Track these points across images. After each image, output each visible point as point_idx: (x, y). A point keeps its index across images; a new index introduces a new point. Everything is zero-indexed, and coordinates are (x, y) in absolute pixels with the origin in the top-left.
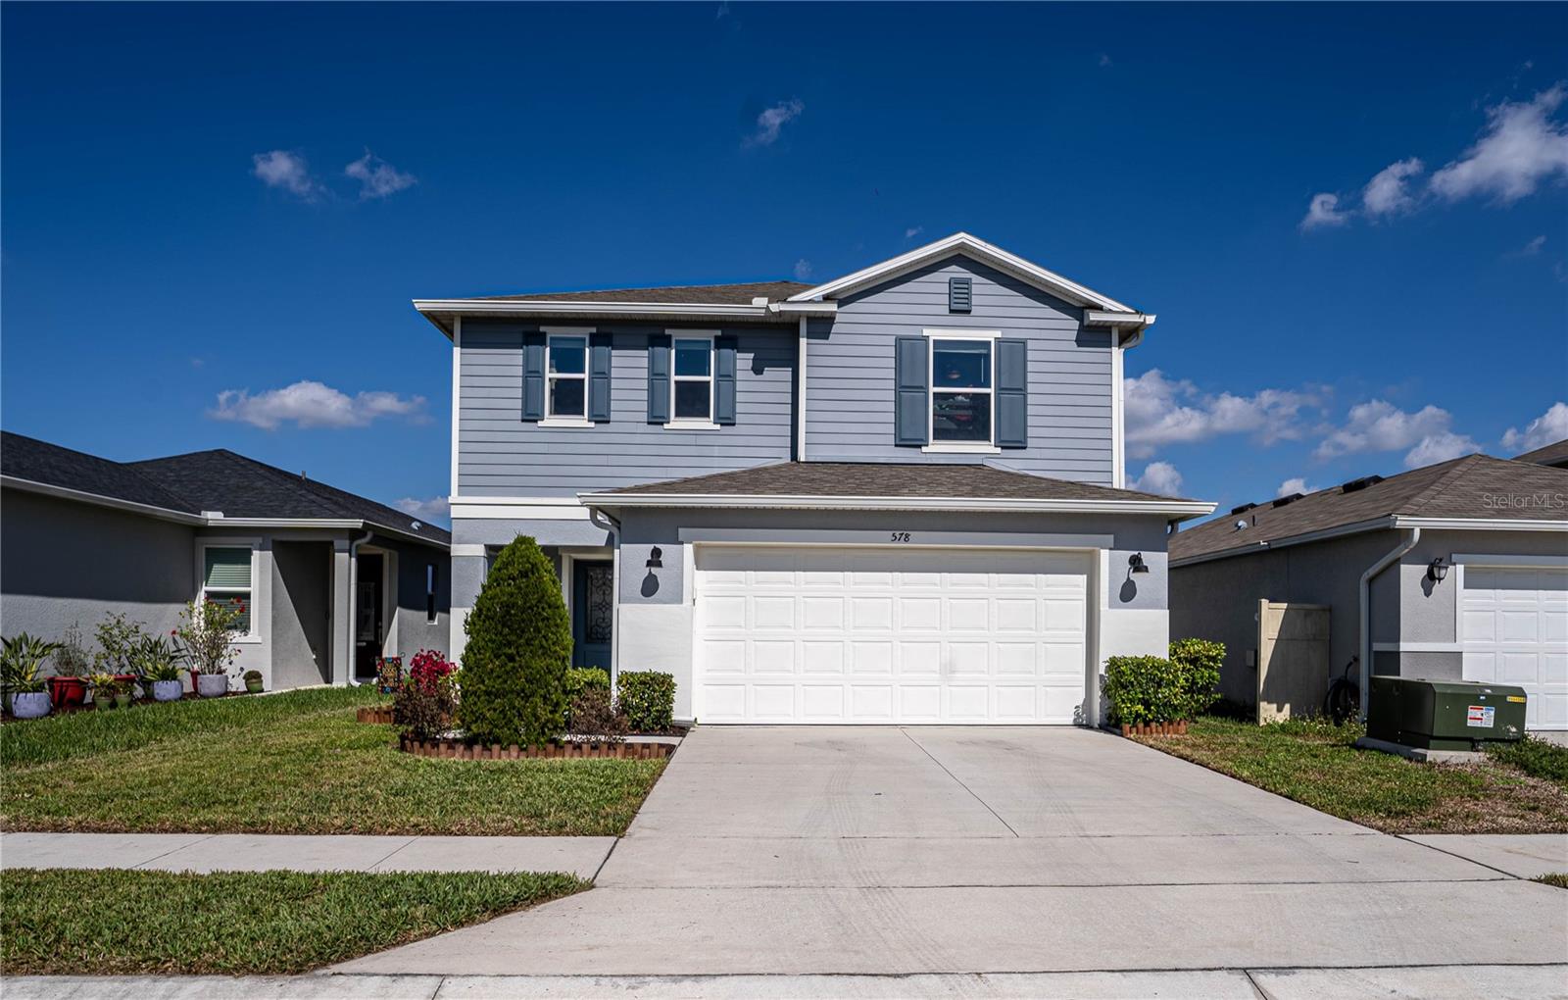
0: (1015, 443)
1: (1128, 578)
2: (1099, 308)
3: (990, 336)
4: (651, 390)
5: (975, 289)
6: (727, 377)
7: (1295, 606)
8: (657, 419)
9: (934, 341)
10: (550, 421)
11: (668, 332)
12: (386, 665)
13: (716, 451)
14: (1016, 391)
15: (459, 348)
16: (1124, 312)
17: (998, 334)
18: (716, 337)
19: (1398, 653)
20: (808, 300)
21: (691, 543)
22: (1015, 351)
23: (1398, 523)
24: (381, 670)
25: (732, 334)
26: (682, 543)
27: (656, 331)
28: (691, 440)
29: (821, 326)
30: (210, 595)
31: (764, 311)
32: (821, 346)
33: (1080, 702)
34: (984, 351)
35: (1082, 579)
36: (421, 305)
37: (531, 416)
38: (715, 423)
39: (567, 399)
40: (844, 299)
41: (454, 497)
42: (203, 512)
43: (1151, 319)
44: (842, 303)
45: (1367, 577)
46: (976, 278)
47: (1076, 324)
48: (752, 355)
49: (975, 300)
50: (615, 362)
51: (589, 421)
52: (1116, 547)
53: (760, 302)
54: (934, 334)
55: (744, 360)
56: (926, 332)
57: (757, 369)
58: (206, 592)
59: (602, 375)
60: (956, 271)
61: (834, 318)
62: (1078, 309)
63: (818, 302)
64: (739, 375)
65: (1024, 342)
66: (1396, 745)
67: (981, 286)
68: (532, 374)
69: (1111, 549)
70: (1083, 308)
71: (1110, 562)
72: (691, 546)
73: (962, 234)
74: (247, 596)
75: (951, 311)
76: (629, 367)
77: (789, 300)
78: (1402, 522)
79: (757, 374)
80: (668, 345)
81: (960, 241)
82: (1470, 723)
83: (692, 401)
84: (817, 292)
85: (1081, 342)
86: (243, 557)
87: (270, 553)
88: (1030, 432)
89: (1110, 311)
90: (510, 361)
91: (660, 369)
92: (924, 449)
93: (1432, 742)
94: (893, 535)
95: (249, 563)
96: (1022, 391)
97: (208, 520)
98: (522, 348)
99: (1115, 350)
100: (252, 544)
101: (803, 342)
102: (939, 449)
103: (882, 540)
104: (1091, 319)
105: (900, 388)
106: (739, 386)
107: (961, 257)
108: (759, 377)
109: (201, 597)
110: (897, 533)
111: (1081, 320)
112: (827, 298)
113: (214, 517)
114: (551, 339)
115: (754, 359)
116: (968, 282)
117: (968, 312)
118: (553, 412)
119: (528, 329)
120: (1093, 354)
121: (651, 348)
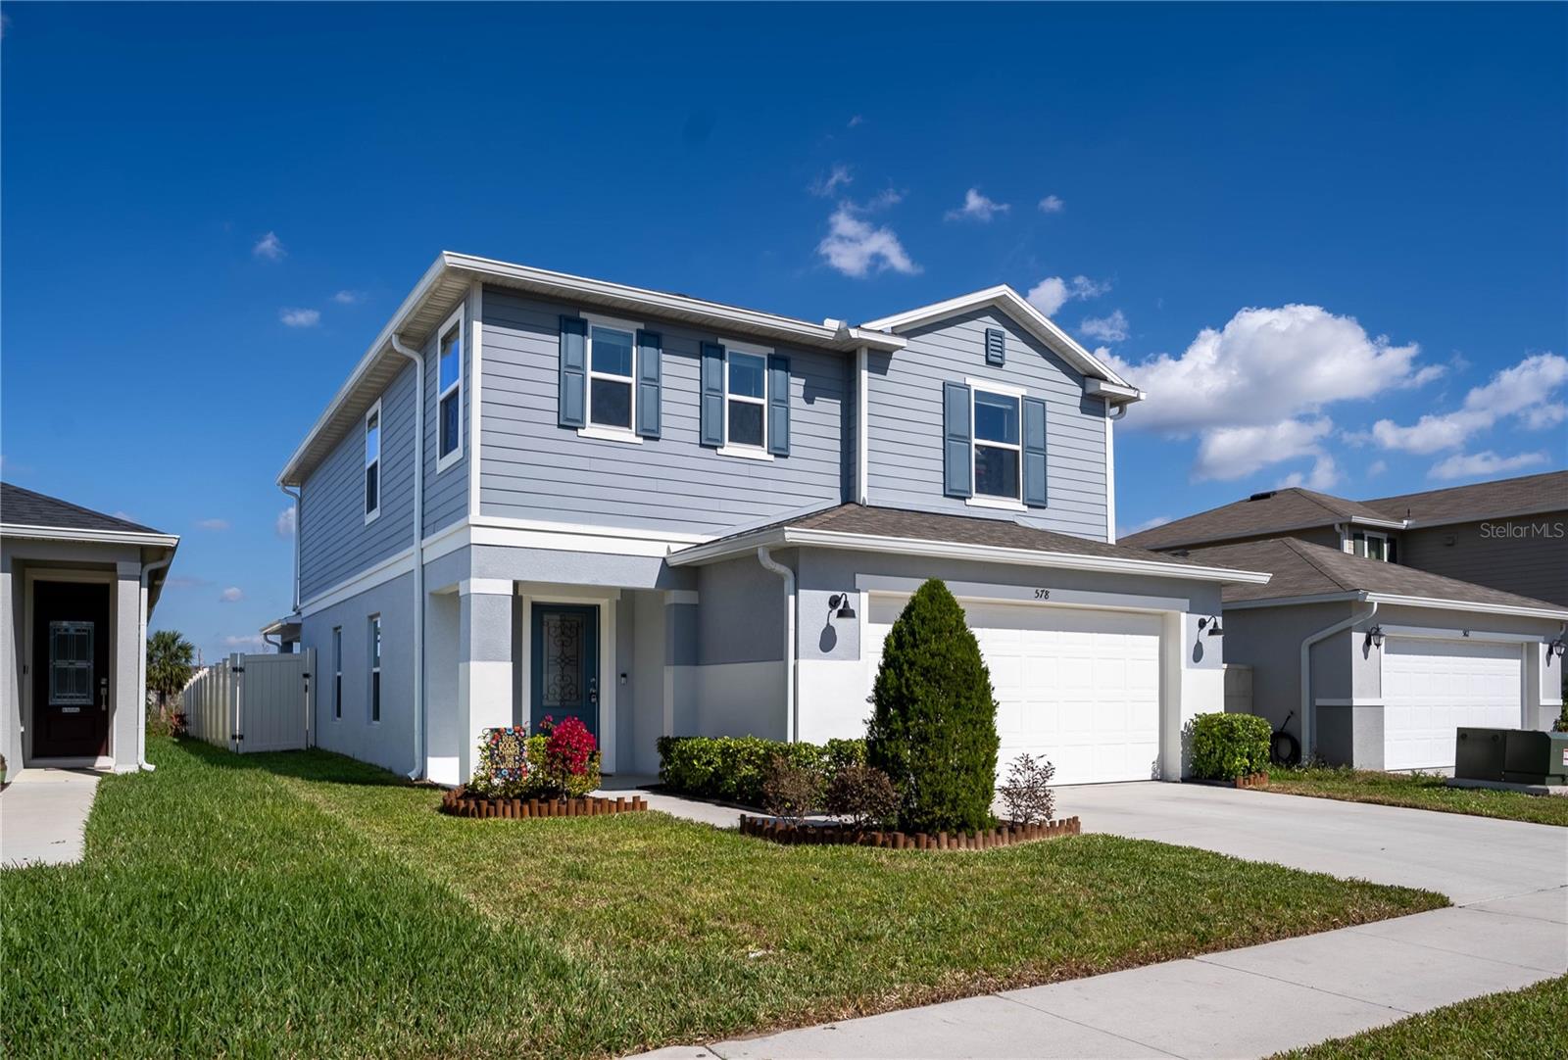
0: (1038, 503)
1: (1199, 640)
2: (1105, 379)
3: (1017, 392)
4: (703, 406)
5: (1008, 344)
6: (781, 401)
7: (1233, 666)
8: (710, 443)
9: (975, 391)
10: (593, 430)
11: (721, 341)
12: (505, 738)
13: (770, 486)
14: (1038, 450)
15: (481, 323)
16: (1122, 386)
17: (1024, 391)
18: (769, 355)
19: (1350, 708)
20: (877, 330)
21: (866, 591)
22: (1037, 408)
23: (1368, 597)
24: (497, 745)
25: (787, 353)
26: (859, 591)
27: (709, 339)
28: (744, 469)
29: (880, 358)
31: (833, 334)
32: (882, 383)
33: (1155, 758)
34: (1009, 407)
35: (1155, 640)
37: (569, 423)
38: (769, 451)
39: (612, 406)
40: (911, 332)
41: (475, 515)
44: (904, 337)
45: (1311, 642)
46: (1008, 334)
47: (1079, 391)
48: (802, 382)
49: (1008, 355)
50: (665, 368)
51: (636, 435)
52: (1189, 610)
53: (832, 324)
54: (977, 384)
55: (797, 386)
56: (969, 381)
57: (809, 398)
59: (653, 381)
60: (989, 322)
61: (891, 353)
62: (1082, 377)
63: (888, 334)
64: (793, 402)
65: (1043, 402)
66: (1502, 784)
67: (1013, 343)
68: (569, 369)
69: (1187, 612)
70: (1086, 376)
71: (1186, 625)
72: (866, 595)
73: (1004, 287)
75: (988, 362)
76: (680, 377)
77: (865, 326)
78: (1369, 598)
79: (808, 403)
80: (722, 357)
81: (1002, 293)
82: (1564, 763)
83: (747, 425)
84: (886, 323)
85: (1084, 409)
88: (1050, 493)
89: (1113, 383)
91: (715, 383)
92: (968, 502)
93: (1548, 779)
94: (1036, 592)
96: (1043, 451)
98: (557, 335)
99: (1108, 419)
101: (865, 374)
103: (1023, 596)
104: (1102, 388)
105: (947, 436)
106: (793, 414)
107: (992, 309)
108: (810, 406)
110: (1038, 589)
111: (1083, 387)
112: (895, 331)
114: (594, 329)
115: (805, 386)
116: (1001, 335)
117: (1000, 365)
118: (597, 418)
119: (568, 312)
120: (1090, 422)
121: (703, 358)
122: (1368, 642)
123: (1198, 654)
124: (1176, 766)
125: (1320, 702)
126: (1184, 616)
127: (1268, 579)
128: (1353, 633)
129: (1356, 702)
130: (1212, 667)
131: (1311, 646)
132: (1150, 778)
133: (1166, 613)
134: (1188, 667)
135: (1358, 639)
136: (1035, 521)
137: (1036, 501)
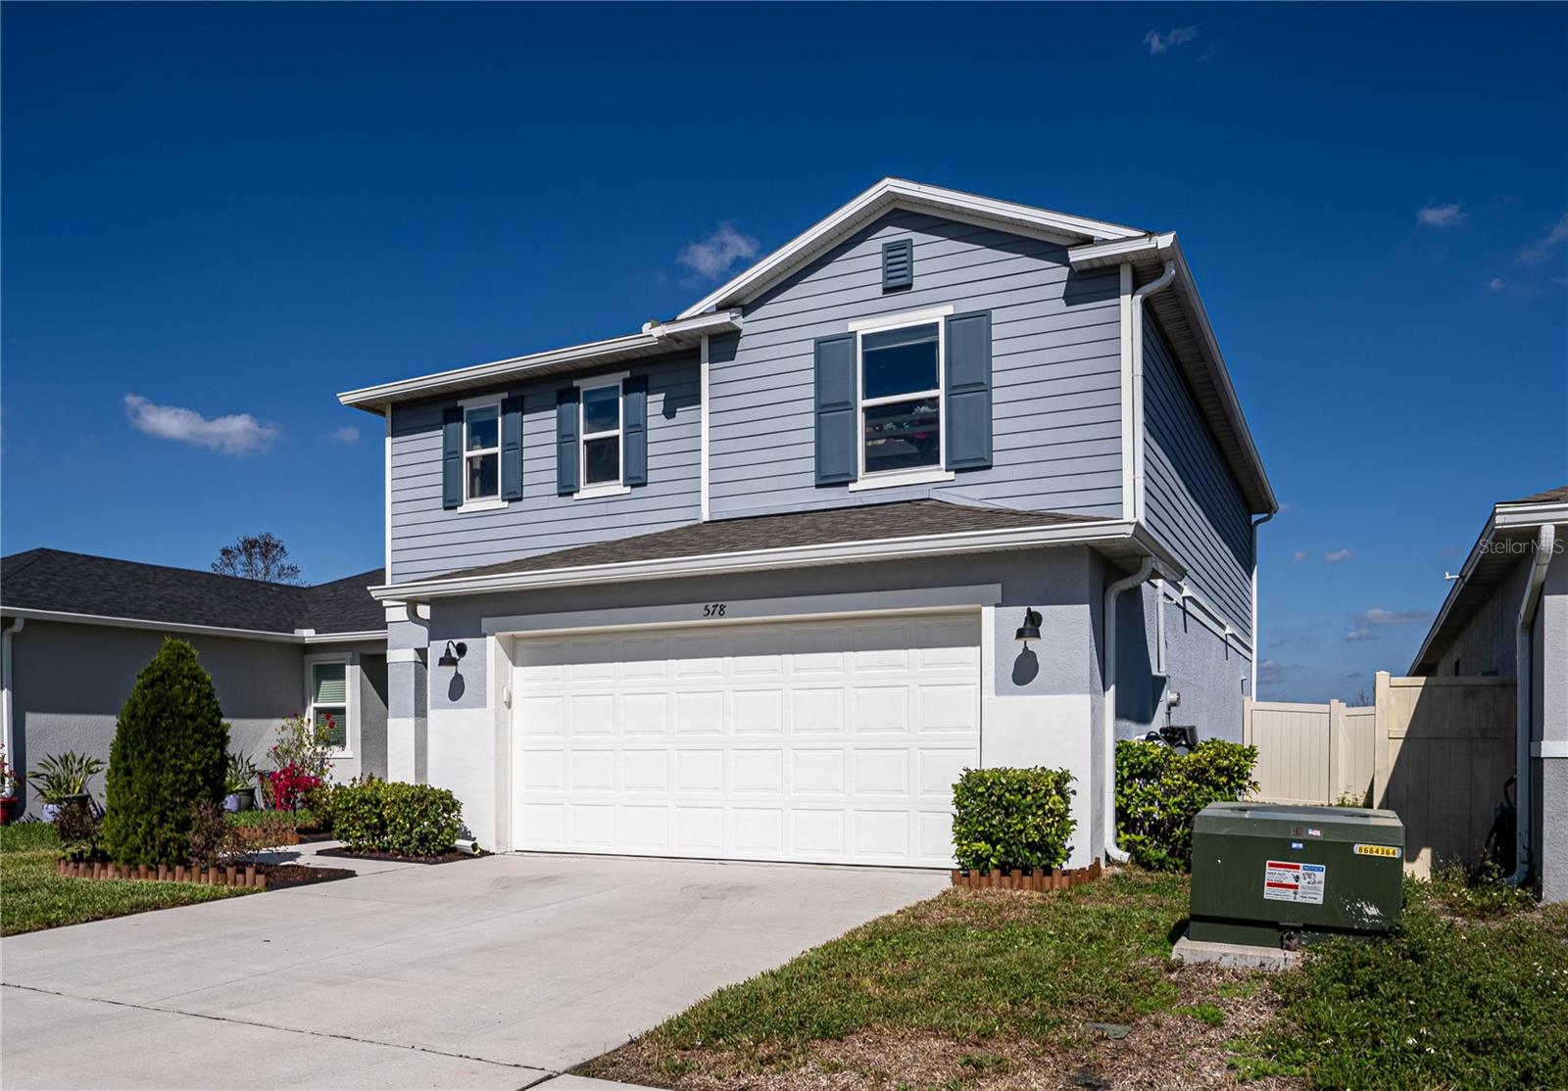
0: (973, 464)
1: (1024, 647)
2: (1089, 241)
3: (937, 315)
4: (560, 456)
5: (916, 253)
6: (637, 427)
8: (566, 489)
9: (863, 336)
10: (469, 505)
11: (576, 383)
13: (628, 519)
14: (974, 388)
15: (390, 438)
16: (1125, 238)
17: (949, 310)
18: (624, 380)
20: (698, 316)
21: (493, 635)
22: (972, 328)
25: (642, 371)
26: (485, 636)
27: (565, 384)
28: (601, 509)
29: (724, 342)
30: (319, 711)
31: (654, 338)
32: (727, 371)
36: (347, 398)
37: (451, 503)
38: (625, 485)
39: (482, 479)
40: (751, 304)
42: (296, 631)
43: (1167, 240)
44: (746, 310)
46: (918, 237)
47: (1060, 272)
48: (662, 396)
49: (917, 268)
50: (526, 428)
51: (502, 500)
52: (1005, 602)
53: (648, 328)
54: (863, 327)
55: (655, 403)
56: (852, 326)
57: (669, 413)
58: (315, 708)
59: (515, 446)
60: (889, 235)
62: (1067, 249)
63: (713, 313)
64: (651, 423)
65: (986, 314)
67: (928, 249)
68: (451, 455)
69: (997, 606)
71: (997, 621)
72: (494, 638)
73: (887, 182)
74: (341, 711)
75: (886, 290)
76: (540, 429)
77: (678, 318)
79: (668, 418)
80: (578, 399)
81: (885, 192)
83: (603, 462)
84: (710, 301)
86: (337, 673)
87: (359, 667)
88: (998, 443)
89: (1104, 241)
90: (431, 443)
91: (570, 428)
92: (852, 487)
94: (706, 608)
95: (344, 678)
96: (984, 387)
97: (304, 638)
98: (441, 428)
100: (344, 659)
101: (705, 367)
102: (872, 485)
103: (690, 617)
105: (822, 408)
106: (652, 436)
107: (897, 214)
108: (672, 422)
109: (310, 713)
110: (710, 605)
111: (1067, 264)
112: (721, 308)
113: (308, 635)
114: (468, 412)
115: (665, 400)
116: (907, 245)
117: (908, 286)
118: (472, 494)
119: (448, 405)
120: (1091, 312)
121: (558, 407)
126: (989, 614)
130: (1057, 689)
134: (999, 692)
136: (972, 489)
137: (975, 461)
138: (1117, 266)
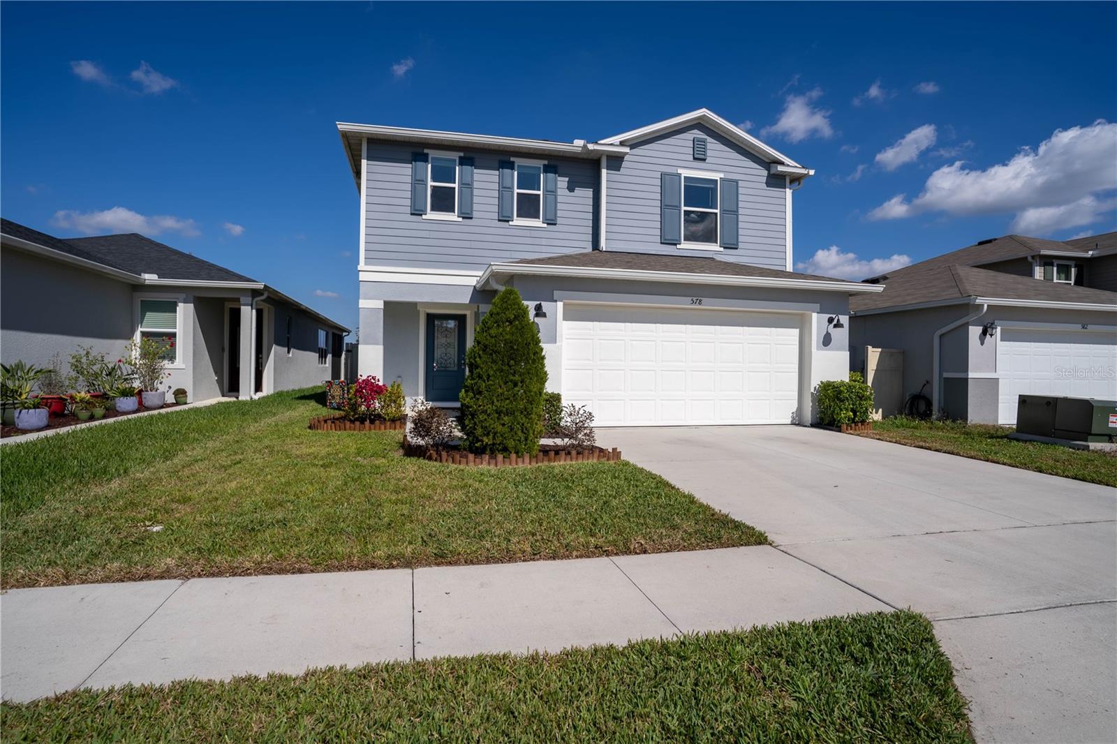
0: (731, 246)
1: (827, 332)
2: (782, 163)
3: (716, 176)
4: (500, 198)
5: (709, 146)
6: (551, 192)
7: (885, 350)
8: (504, 219)
9: (685, 177)
10: (431, 215)
11: (512, 159)
12: (334, 386)
13: (544, 242)
14: (732, 212)
15: (366, 160)
16: (796, 167)
17: (722, 175)
18: (544, 165)
19: (965, 381)
20: (610, 144)
21: (562, 301)
22: (732, 185)
23: (977, 301)
24: (330, 390)
25: (555, 163)
26: (556, 301)
27: (505, 158)
28: (527, 233)
29: (615, 161)
30: (144, 334)
31: (580, 149)
32: (617, 176)
33: (794, 410)
34: (712, 186)
35: (796, 332)
37: (417, 212)
38: (543, 223)
39: (443, 201)
40: (635, 144)
41: (362, 266)
42: (142, 274)
43: (812, 172)
44: (632, 147)
45: (941, 333)
46: (709, 139)
47: (765, 173)
48: (567, 179)
49: (709, 153)
50: (476, 177)
51: (458, 217)
52: (821, 312)
53: (579, 143)
54: (685, 173)
55: (562, 182)
56: (680, 171)
57: (571, 189)
58: (141, 332)
59: (467, 185)
60: (697, 134)
61: (624, 158)
62: (768, 163)
63: (617, 145)
64: (559, 192)
65: (736, 182)
66: (1052, 439)
67: (713, 146)
68: (418, 182)
69: (818, 313)
70: (770, 163)
71: (817, 321)
72: (562, 303)
73: (704, 110)
74: (173, 335)
75: (695, 159)
76: (485, 182)
77: (599, 142)
78: (979, 301)
79: (570, 192)
80: (513, 168)
81: (703, 113)
82: (1111, 425)
83: (529, 207)
84: (616, 139)
85: (768, 184)
86: (172, 308)
87: (192, 305)
88: (740, 239)
89: (788, 165)
90: (404, 171)
91: (507, 184)
92: (678, 246)
93: (1089, 437)
94: (692, 300)
95: (176, 312)
96: (736, 212)
97: (145, 280)
98: (411, 163)
99: (788, 190)
100: (178, 298)
101: (604, 172)
102: (687, 247)
103: (684, 303)
104: (779, 169)
105: (664, 206)
106: (559, 199)
107: (700, 125)
108: (572, 194)
109: (137, 337)
110: (695, 299)
111: (769, 170)
112: (622, 144)
113: (150, 278)
114: (432, 158)
115: (568, 182)
116: (704, 141)
117: (704, 160)
118: (433, 209)
119: (415, 150)
120: (775, 192)
121: (500, 170)
122: (984, 333)
123: (827, 341)
124: (808, 415)
125: (946, 375)
126: (815, 315)
127: (882, 289)
128: (970, 327)
129: (971, 375)
130: (838, 349)
131: (941, 336)
132: (790, 423)
133: (804, 314)
134: (818, 349)
135: (975, 331)
136: (730, 257)
137: (732, 244)
138: (785, 176)
